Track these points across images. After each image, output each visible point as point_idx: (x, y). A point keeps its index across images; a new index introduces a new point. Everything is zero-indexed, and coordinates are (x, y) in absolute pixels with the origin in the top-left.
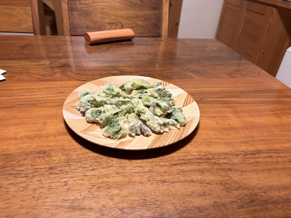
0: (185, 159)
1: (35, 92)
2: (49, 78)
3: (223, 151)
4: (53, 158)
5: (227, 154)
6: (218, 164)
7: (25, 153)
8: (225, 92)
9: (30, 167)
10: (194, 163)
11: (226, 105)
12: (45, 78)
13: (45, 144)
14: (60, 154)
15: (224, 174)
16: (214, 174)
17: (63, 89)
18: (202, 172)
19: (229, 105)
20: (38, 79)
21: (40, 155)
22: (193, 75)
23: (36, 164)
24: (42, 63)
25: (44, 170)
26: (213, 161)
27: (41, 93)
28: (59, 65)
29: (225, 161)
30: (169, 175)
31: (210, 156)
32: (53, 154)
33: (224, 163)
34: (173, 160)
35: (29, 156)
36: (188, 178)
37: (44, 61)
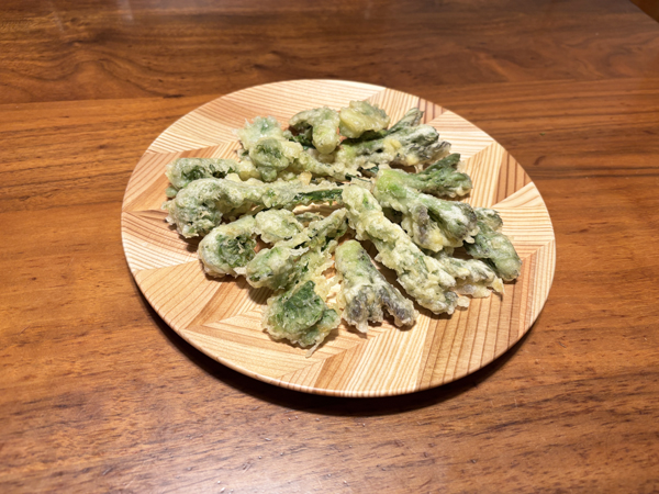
0: (525, 401)
1: (20, 146)
2: (60, 86)
3: (629, 364)
4: (112, 424)
5: (643, 374)
6: (623, 414)
7: (15, 410)
8: (600, 132)
9: (40, 467)
10: (553, 418)
11: (610, 183)
12: (49, 85)
13: (78, 366)
14: (132, 406)
15: (646, 456)
16: (618, 456)
17: (112, 133)
18: (580, 450)
19: (621, 182)
20: (24, 90)
21: (66, 414)
22: (500, 70)
23: (59, 452)
24: (33, 27)
25: (86, 477)
26: (608, 405)
27: (39, 151)
28: (85, 34)
29: (640, 403)
30: (486, 471)
31: (597, 387)
32: (110, 406)
33: (640, 412)
34: (488, 410)
35: (31, 422)
36: (545, 477)
37: (37, 19)
